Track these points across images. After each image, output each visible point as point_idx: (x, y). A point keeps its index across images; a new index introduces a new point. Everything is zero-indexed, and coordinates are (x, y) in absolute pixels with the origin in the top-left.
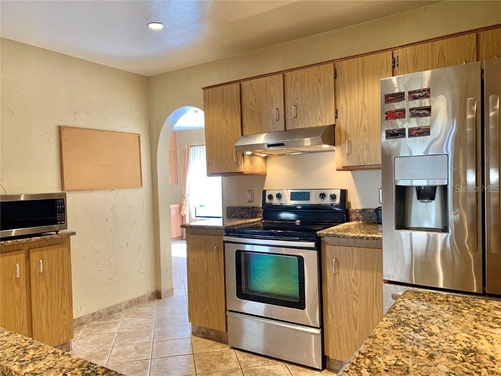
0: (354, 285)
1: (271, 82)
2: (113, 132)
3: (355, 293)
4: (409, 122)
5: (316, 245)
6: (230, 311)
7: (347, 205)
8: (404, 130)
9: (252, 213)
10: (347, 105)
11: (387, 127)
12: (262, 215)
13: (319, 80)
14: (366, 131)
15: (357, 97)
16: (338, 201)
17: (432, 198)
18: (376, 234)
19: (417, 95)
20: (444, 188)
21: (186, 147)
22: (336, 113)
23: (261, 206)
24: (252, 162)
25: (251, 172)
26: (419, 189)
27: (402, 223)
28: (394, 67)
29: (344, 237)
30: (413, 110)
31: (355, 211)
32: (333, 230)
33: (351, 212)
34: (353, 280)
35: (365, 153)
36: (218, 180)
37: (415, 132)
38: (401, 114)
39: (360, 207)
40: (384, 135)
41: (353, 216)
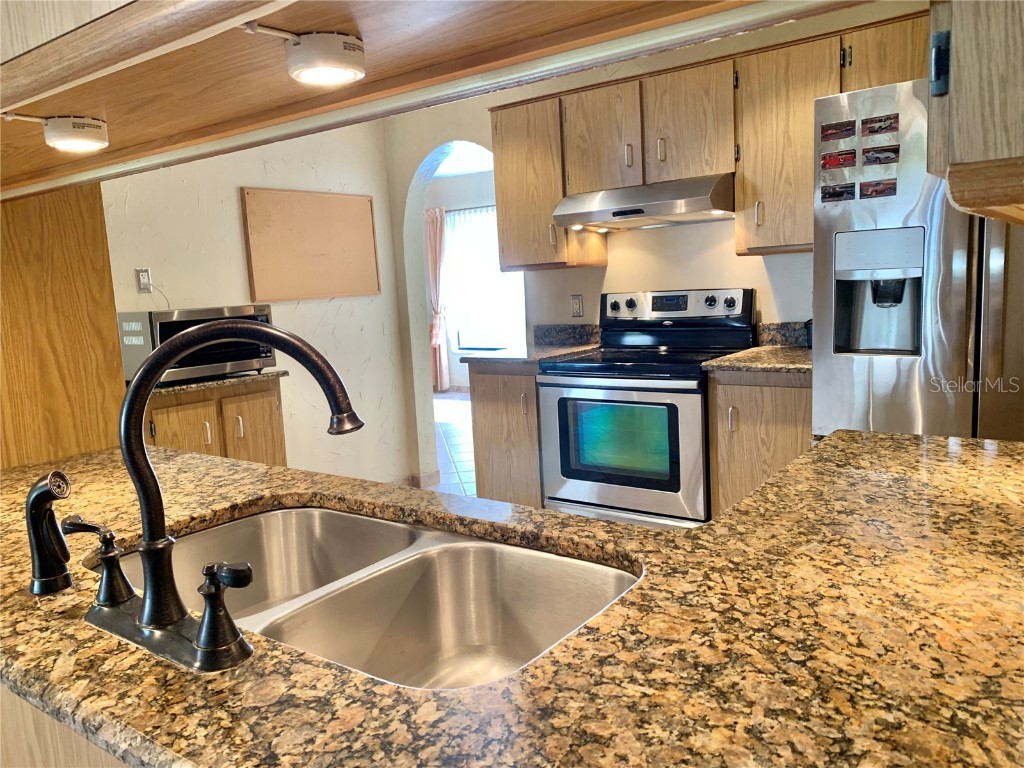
0: (763, 449)
1: (618, 96)
2: (326, 193)
3: (765, 462)
4: (862, 173)
5: (699, 385)
6: (550, 498)
7: (754, 317)
8: (853, 186)
9: (581, 336)
10: (757, 137)
11: (824, 181)
12: (598, 339)
13: (707, 93)
14: (790, 184)
15: (774, 123)
16: (738, 310)
17: (898, 300)
18: (804, 363)
19: (877, 125)
20: (918, 283)
21: (438, 213)
22: (738, 152)
23: (598, 323)
24: (582, 243)
25: (581, 262)
26: (876, 285)
27: (846, 343)
28: (843, 66)
29: (748, 369)
30: (868, 152)
31: (768, 328)
32: (729, 360)
33: (761, 328)
34: (762, 440)
35: (788, 223)
36: (518, 277)
37: (870, 190)
38: (849, 158)
39: (777, 320)
40: (819, 194)
41: (765, 337)
